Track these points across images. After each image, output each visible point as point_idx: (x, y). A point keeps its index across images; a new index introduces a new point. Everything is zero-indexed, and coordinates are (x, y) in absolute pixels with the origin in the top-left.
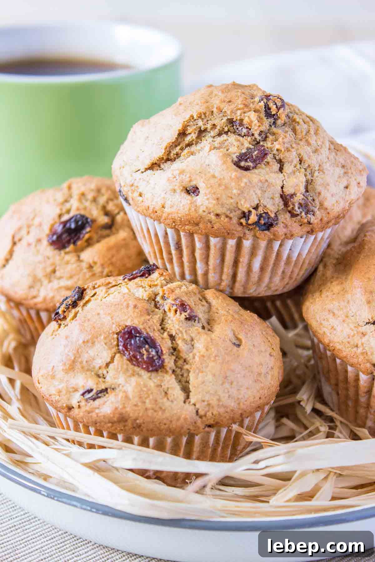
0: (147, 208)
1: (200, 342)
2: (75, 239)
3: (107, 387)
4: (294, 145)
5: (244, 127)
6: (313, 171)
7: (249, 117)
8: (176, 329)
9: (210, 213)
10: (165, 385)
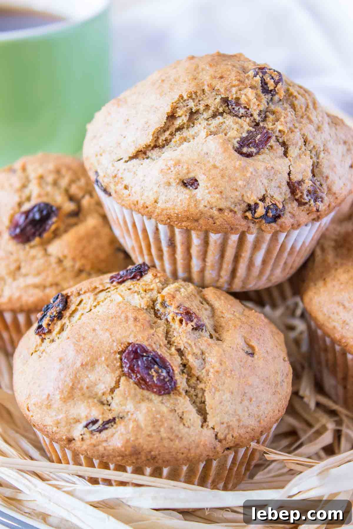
0: (135, 203)
1: (212, 355)
2: (41, 231)
3: (114, 417)
4: (297, 125)
5: (241, 107)
6: (318, 152)
7: (245, 95)
8: (184, 342)
9: (212, 208)
10: (179, 409)
